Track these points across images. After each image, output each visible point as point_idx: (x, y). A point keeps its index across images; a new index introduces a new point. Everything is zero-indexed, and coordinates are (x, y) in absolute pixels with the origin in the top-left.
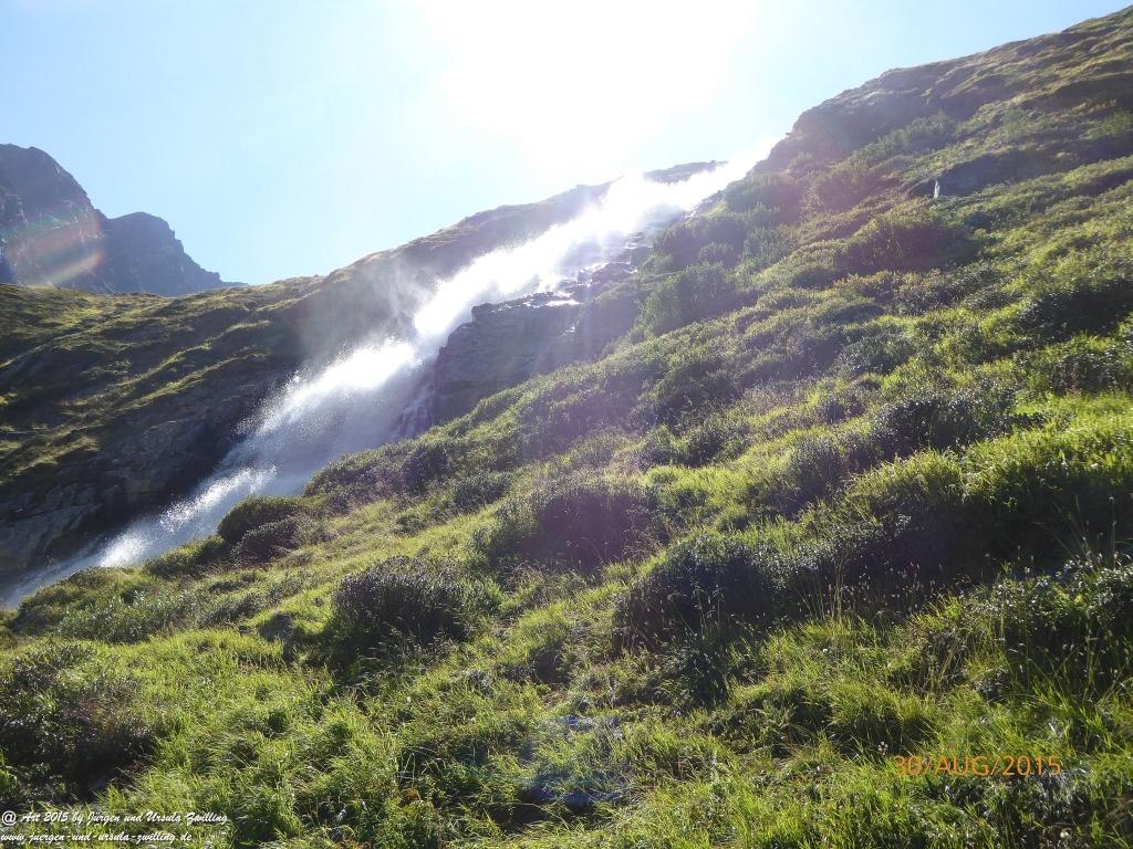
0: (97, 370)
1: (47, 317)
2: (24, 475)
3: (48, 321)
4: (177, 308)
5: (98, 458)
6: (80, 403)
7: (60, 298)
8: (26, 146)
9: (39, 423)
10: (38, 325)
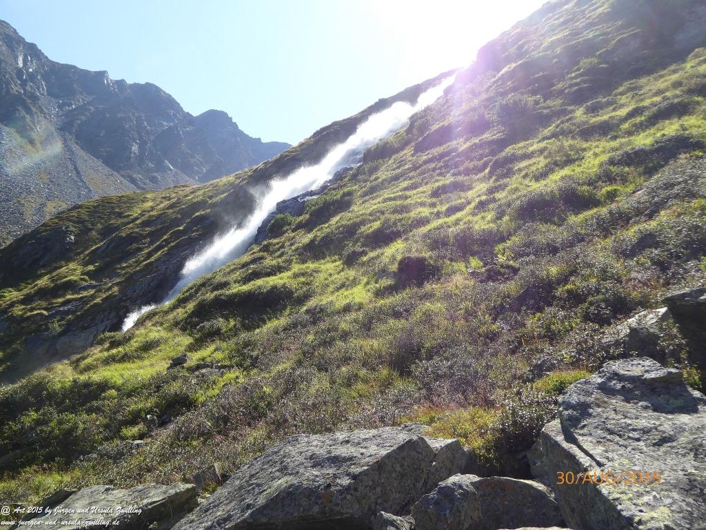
0: (135, 246)
1: (126, 212)
2: (89, 309)
3: (126, 214)
4: (178, 203)
5: (118, 298)
6: (124, 265)
7: (133, 199)
8: (144, 83)
9: (106, 278)
10: (121, 217)
